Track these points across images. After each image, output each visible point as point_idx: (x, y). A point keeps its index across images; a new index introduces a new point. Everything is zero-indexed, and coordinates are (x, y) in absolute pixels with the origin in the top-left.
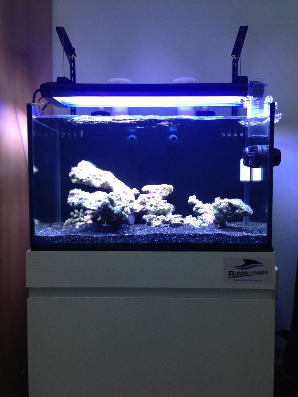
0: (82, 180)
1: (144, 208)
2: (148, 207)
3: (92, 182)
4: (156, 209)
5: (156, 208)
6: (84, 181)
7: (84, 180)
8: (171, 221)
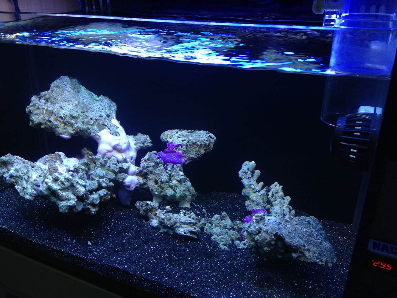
0: (40, 124)
1: (144, 184)
2: (151, 184)
3: (57, 129)
4: (162, 192)
5: (160, 190)
6: (43, 127)
7: (43, 124)
8: (175, 227)
